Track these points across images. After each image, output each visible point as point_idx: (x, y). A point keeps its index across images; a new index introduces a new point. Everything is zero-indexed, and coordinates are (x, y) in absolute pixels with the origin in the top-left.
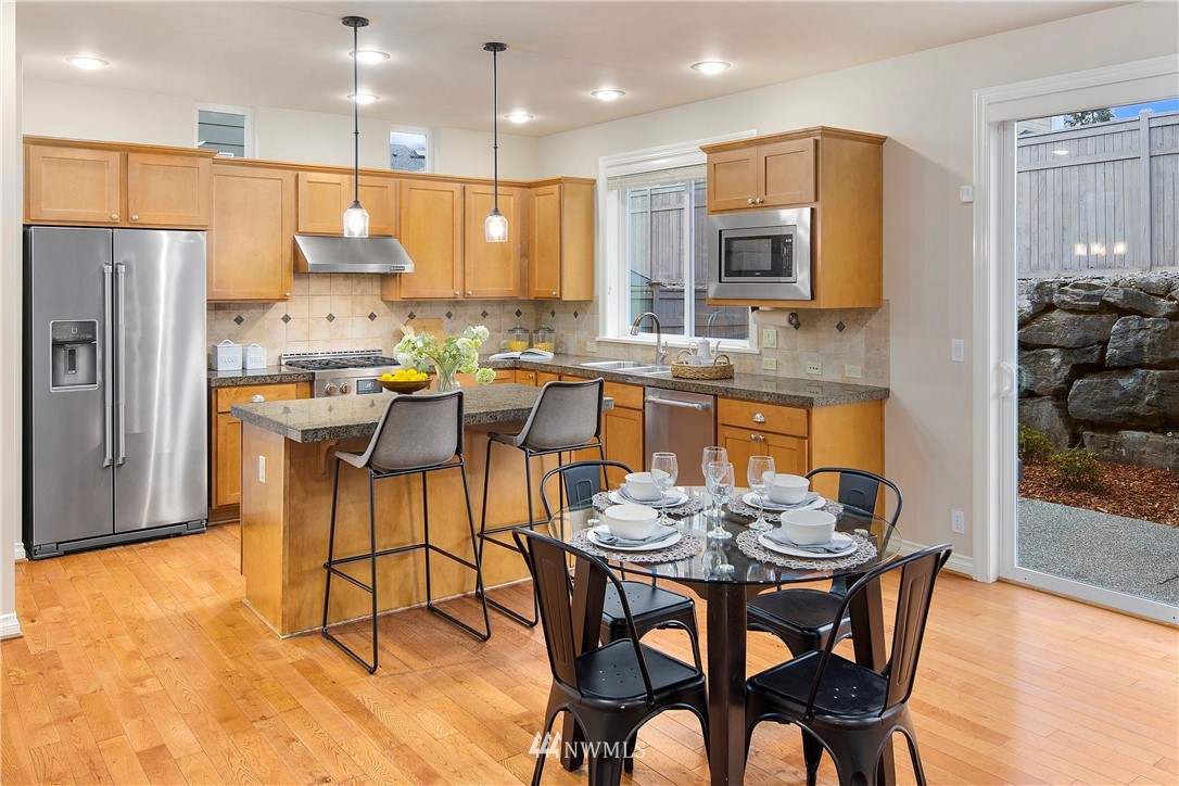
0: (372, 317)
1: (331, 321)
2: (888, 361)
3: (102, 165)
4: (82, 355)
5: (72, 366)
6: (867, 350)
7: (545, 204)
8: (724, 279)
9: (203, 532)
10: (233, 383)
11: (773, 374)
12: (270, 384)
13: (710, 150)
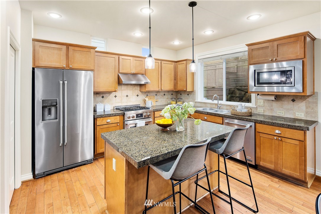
0: (138, 96)
1: (127, 97)
2: (318, 112)
3: (60, 49)
4: (53, 110)
5: (50, 113)
6: (307, 108)
7: (181, 67)
8: (256, 85)
9: (92, 163)
10: (101, 116)
11: (263, 114)
12: (112, 116)
13: (248, 45)
